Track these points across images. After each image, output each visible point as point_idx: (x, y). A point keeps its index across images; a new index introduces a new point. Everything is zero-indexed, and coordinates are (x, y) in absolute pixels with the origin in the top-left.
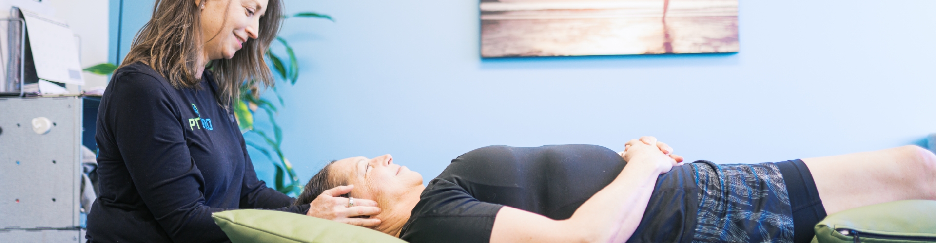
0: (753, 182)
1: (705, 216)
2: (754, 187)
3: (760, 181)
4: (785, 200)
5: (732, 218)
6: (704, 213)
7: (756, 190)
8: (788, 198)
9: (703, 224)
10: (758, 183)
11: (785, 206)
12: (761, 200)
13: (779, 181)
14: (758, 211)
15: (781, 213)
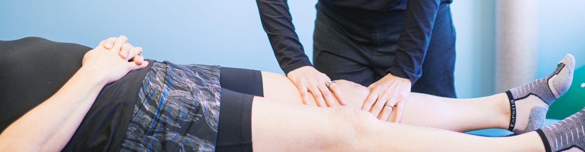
0: (191, 105)
1: (135, 132)
2: (190, 109)
3: (198, 105)
4: (214, 127)
5: (160, 138)
6: (135, 129)
7: (191, 113)
8: (217, 125)
9: (131, 140)
10: (194, 106)
11: (211, 132)
12: (192, 123)
13: (214, 108)
14: (185, 135)
15: (206, 139)
